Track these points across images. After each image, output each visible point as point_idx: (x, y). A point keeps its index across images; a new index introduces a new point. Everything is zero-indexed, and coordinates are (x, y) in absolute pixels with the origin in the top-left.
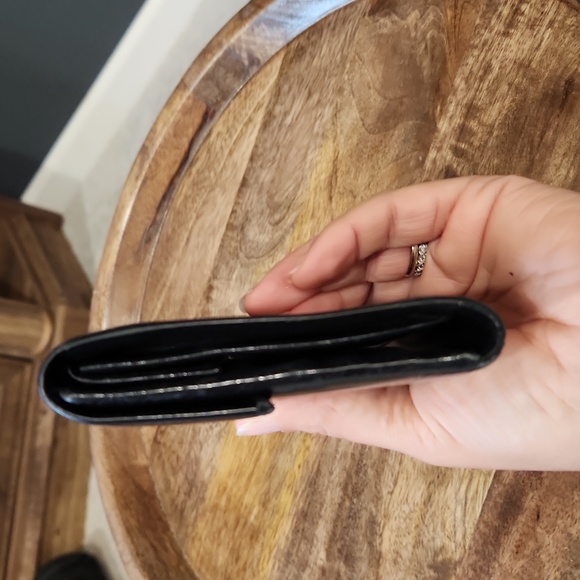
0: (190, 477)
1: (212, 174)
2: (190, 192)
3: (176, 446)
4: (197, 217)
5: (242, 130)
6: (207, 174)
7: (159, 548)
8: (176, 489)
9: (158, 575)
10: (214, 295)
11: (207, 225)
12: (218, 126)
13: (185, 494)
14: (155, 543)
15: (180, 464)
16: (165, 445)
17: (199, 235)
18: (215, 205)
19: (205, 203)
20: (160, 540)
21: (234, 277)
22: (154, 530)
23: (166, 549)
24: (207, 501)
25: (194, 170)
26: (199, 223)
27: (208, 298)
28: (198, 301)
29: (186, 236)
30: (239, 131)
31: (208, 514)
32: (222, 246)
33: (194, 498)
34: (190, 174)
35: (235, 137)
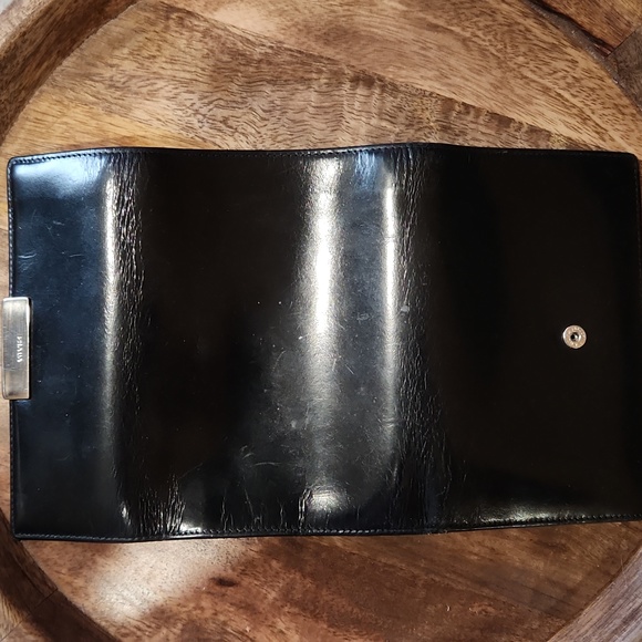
0: (134, 84)
1: (521, 59)
2: (500, 18)
3: (168, 51)
4: (464, 41)
5: (574, 106)
6: (523, 49)
7: (39, 56)
8: (115, 61)
9: (6, 71)
10: (361, 91)
11: (452, 61)
12: (586, 61)
13: (111, 79)
14: (43, 49)
15: (147, 63)
16: (167, 28)
17: (440, 48)
18: (479, 73)
19: (483, 51)
20: (48, 53)
21: (384, 124)
22: (59, 40)
23: (39, 65)
24: (108, 119)
25: (529, 23)
26: (457, 46)
27: (356, 80)
28: (353, 63)
29: (441, 22)
30: (574, 101)
31: (93, 123)
32: (423, 94)
33: (109, 94)
34: (526, 16)
35: (566, 95)
